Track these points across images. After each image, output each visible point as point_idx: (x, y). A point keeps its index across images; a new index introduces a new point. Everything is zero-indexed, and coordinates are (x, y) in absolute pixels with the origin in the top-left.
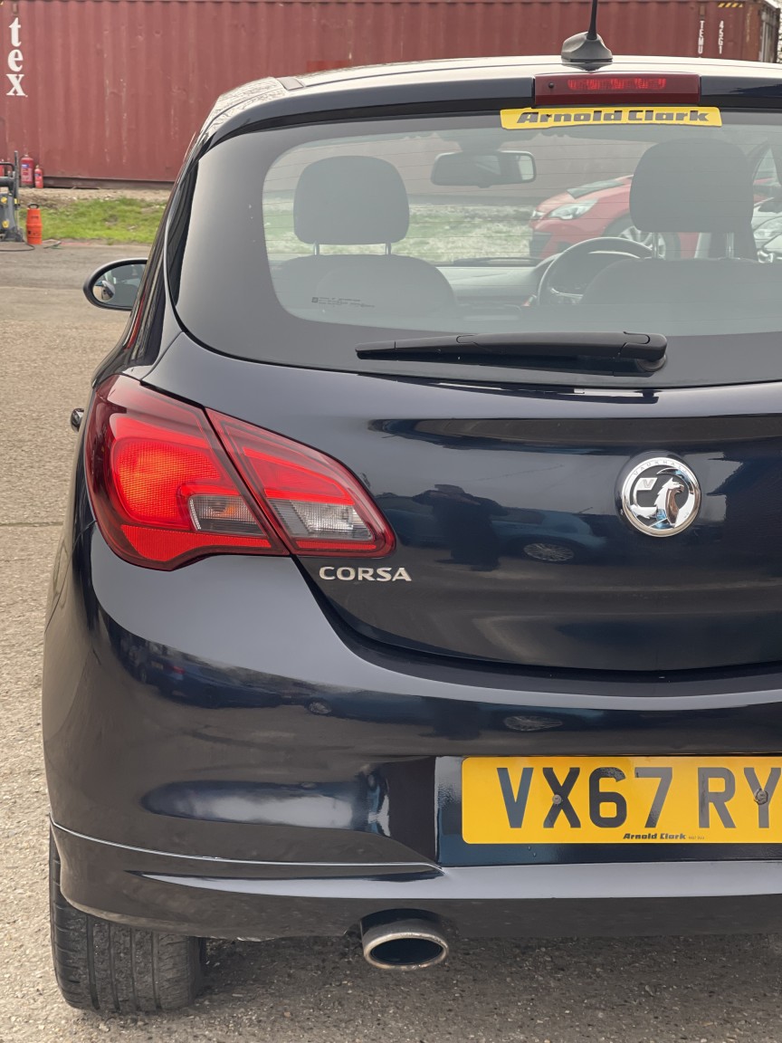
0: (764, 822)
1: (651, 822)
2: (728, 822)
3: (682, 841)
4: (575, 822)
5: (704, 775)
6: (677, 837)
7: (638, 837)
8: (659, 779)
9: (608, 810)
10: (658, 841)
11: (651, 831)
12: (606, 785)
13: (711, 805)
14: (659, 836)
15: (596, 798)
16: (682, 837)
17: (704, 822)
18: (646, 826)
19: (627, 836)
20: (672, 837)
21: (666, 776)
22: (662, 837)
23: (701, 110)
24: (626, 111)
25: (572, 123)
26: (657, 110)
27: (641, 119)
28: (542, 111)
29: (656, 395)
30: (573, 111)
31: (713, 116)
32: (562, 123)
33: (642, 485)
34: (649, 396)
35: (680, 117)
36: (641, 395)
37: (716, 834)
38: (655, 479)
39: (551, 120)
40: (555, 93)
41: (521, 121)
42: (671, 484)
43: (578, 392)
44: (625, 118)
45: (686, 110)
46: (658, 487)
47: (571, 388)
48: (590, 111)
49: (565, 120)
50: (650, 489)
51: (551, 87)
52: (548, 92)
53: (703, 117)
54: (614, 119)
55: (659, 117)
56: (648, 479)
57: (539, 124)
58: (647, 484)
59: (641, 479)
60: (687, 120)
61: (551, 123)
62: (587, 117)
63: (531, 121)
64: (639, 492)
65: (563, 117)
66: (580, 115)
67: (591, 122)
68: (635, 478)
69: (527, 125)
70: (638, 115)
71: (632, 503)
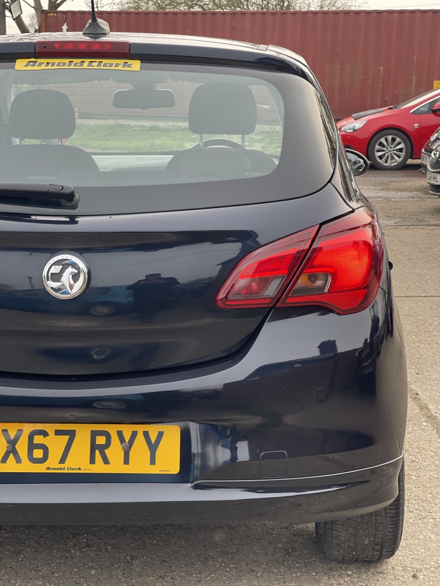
0: (126, 462)
1: (62, 461)
2: (106, 461)
3: (79, 472)
4: (19, 461)
5: (94, 434)
6: (76, 469)
7: (54, 469)
8: (68, 436)
9: (38, 453)
10: (66, 471)
11: (62, 466)
12: (38, 439)
13: (97, 452)
14: (66, 469)
15: (32, 447)
16: (80, 469)
17: (92, 461)
18: (60, 463)
19: (48, 468)
20: (73, 469)
21: (72, 434)
22: (68, 469)
23: (130, 62)
24: (87, 61)
25: (55, 67)
26: (105, 61)
27: (94, 66)
28: (39, 61)
29: (76, 219)
30: (56, 61)
31: (136, 65)
32: (49, 67)
33: (53, 270)
34: (73, 220)
35: (117, 65)
36: (68, 220)
37: (99, 468)
38: (61, 267)
39: (43, 65)
40: (47, 50)
41: (26, 65)
42: (70, 270)
43: (33, 217)
44: (85, 65)
45: (121, 62)
46: (62, 271)
47: (29, 215)
48: (67, 61)
49: (51, 66)
50: (58, 272)
51: (45, 47)
52: (43, 50)
53: (130, 66)
54: (79, 66)
55: (105, 65)
56: (57, 267)
57: (36, 68)
58: (56, 269)
59: (53, 267)
60: (120, 67)
61: (43, 67)
62: (64, 64)
63: (32, 66)
64: (52, 274)
65: (50, 64)
66: (60, 63)
67: (66, 67)
68: (51, 266)
69: (30, 68)
70: (94, 64)
71: (48, 280)
